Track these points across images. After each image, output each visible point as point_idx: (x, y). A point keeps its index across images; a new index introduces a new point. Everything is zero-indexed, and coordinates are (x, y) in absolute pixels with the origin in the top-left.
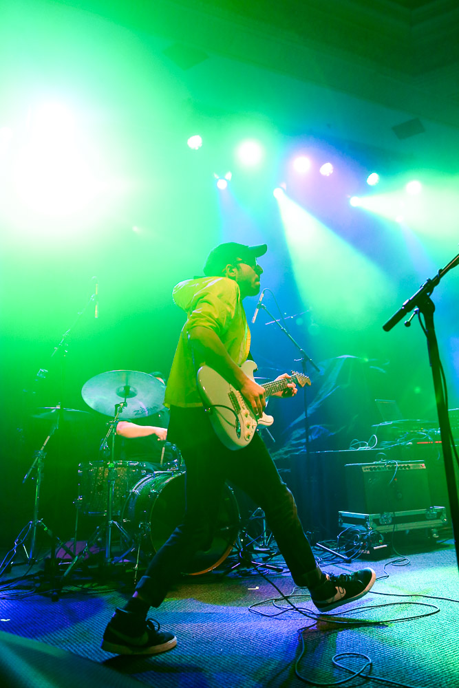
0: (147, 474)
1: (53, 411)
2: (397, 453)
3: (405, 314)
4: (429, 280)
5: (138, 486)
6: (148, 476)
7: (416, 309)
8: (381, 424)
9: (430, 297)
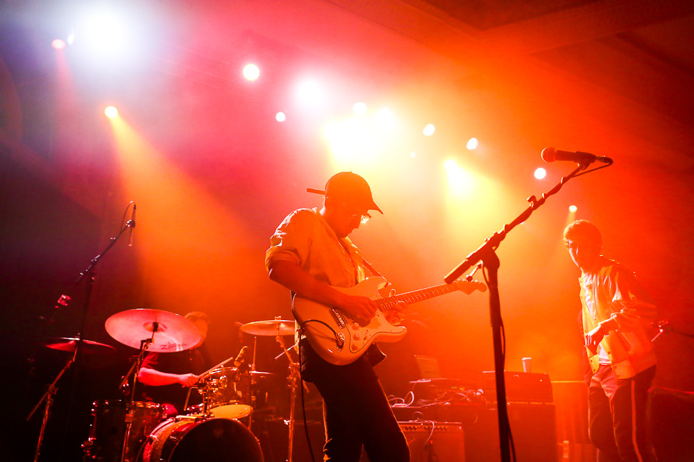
0: (168, 418)
1: (72, 342)
2: (434, 413)
3: (469, 267)
4: (496, 234)
5: (157, 431)
6: (170, 420)
7: (481, 262)
8: (419, 381)
9: (496, 252)
